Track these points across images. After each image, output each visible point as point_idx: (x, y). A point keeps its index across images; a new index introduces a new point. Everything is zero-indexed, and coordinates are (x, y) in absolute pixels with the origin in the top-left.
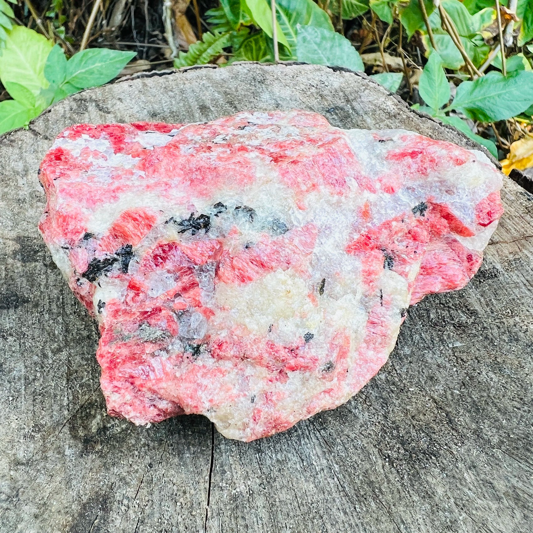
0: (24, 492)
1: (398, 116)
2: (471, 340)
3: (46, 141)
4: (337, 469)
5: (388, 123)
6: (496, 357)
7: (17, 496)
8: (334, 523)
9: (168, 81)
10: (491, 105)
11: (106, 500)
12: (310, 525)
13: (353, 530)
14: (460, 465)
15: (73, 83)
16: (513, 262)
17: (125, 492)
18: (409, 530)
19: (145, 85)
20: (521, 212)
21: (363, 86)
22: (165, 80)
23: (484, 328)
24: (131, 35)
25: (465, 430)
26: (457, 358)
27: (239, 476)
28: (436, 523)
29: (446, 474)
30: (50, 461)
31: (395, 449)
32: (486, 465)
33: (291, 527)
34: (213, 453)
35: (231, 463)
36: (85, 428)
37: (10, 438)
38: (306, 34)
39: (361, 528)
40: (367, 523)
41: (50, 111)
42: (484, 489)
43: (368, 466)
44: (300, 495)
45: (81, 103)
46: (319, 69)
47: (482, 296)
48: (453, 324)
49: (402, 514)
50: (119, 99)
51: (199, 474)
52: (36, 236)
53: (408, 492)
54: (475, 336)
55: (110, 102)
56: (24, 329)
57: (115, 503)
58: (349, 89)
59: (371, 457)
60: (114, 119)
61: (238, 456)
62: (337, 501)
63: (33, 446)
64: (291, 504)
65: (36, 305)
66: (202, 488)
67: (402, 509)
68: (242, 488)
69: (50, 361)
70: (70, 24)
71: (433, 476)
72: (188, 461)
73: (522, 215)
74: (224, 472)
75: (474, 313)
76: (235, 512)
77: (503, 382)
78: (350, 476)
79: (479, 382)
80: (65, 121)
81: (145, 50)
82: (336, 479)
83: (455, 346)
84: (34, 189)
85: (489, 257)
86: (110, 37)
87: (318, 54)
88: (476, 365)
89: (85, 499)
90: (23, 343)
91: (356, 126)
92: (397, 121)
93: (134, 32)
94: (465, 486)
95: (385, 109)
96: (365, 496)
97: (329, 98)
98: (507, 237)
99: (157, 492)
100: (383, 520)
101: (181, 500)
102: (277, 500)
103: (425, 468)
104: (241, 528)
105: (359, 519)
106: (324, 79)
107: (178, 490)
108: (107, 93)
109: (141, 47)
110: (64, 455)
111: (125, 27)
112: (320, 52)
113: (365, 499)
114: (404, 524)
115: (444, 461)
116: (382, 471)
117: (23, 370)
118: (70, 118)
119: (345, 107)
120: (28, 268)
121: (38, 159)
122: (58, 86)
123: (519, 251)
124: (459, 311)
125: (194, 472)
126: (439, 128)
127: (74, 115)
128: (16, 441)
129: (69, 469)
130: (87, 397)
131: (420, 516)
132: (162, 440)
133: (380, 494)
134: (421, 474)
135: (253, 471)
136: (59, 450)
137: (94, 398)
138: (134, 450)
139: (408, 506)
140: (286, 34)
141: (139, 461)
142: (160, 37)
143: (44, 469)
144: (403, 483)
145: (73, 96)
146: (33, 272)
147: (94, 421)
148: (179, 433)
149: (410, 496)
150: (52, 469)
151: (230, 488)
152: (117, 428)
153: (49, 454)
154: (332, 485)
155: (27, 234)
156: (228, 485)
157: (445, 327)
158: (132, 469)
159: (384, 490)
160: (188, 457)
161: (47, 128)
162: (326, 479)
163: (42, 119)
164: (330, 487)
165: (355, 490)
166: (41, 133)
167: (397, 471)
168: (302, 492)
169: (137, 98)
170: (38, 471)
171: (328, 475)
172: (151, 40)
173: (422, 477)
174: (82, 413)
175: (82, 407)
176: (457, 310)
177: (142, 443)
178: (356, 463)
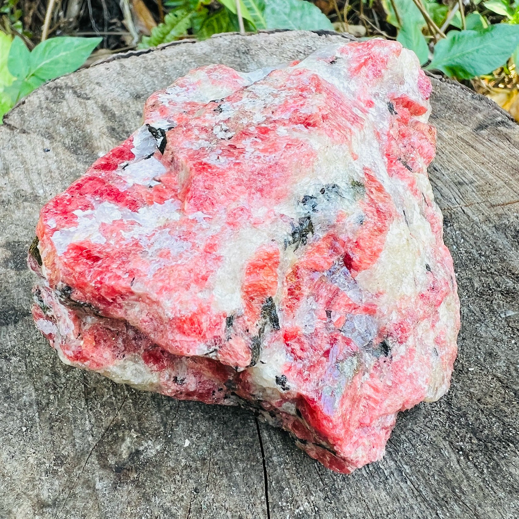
3: (24, 135)
4: (408, 471)
9: (147, 60)
10: (470, 61)
15: (38, 75)
19: (122, 66)
22: (143, 59)
26: (513, 329)
27: (300, 491)
30: (79, 499)
31: (467, 439)
34: (265, 468)
35: (288, 477)
36: (115, 454)
37: (29, 475)
38: (274, 5)
41: (24, 103)
43: (442, 463)
44: (372, 506)
45: (57, 91)
46: (304, 35)
48: (501, 291)
49: (491, 515)
50: (97, 83)
51: (254, 494)
52: (28, 240)
53: (492, 488)
55: (88, 88)
56: (28, 346)
59: (442, 452)
60: (95, 105)
61: (294, 468)
62: (416, 508)
63: (57, 482)
64: (364, 518)
66: (260, 510)
67: (489, 509)
68: (306, 506)
69: (64, 380)
71: (515, 466)
72: (239, 480)
74: (282, 489)
78: (424, 477)
80: (42, 112)
81: (105, 38)
82: (409, 482)
83: (508, 315)
84: (18, 189)
86: (68, 29)
90: (29, 363)
93: (93, 21)
96: (445, 499)
102: (348, 515)
103: (505, 457)
107: (232, 516)
108: (83, 79)
109: (102, 35)
110: (94, 489)
111: (83, 17)
112: (290, 22)
113: (446, 502)
116: (458, 466)
117: (34, 394)
118: (47, 108)
120: (23, 277)
121: (18, 155)
122: (24, 80)
124: (504, 277)
125: (248, 492)
126: (440, 84)
127: (51, 104)
128: (37, 479)
129: (103, 506)
130: (111, 418)
131: (511, 515)
132: (205, 459)
133: (461, 494)
134: (501, 466)
135: (314, 484)
136: (89, 484)
137: (120, 418)
138: (174, 474)
139: (495, 505)
140: (250, 9)
141: (183, 487)
142: (119, 25)
143: (74, 508)
144: (484, 479)
145: (48, 85)
146: (30, 280)
147: (123, 446)
148: (223, 449)
149: (495, 493)
150: (84, 507)
151: (292, 507)
152: (151, 451)
153: (78, 490)
154: (406, 490)
155: (17, 238)
156: (289, 504)
157: (492, 295)
158: (176, 497)
159: (465, 489)
160: (238, 476)
161: (23, 120)
162: (398, 484)
163: (17, 111)
164: (404, 493)
165: (433, 493)
166: (17, 127)
167: (474, 464)
168: (373, 502)
169: (116, 81)
170: (67, 512)
171: (399, 479)
172: (111, 28)
173: (504, 469)
174: (108, 437)
175: (107, 430)
176: (501, 276)
177: (182, 464)
178: (427, 461)
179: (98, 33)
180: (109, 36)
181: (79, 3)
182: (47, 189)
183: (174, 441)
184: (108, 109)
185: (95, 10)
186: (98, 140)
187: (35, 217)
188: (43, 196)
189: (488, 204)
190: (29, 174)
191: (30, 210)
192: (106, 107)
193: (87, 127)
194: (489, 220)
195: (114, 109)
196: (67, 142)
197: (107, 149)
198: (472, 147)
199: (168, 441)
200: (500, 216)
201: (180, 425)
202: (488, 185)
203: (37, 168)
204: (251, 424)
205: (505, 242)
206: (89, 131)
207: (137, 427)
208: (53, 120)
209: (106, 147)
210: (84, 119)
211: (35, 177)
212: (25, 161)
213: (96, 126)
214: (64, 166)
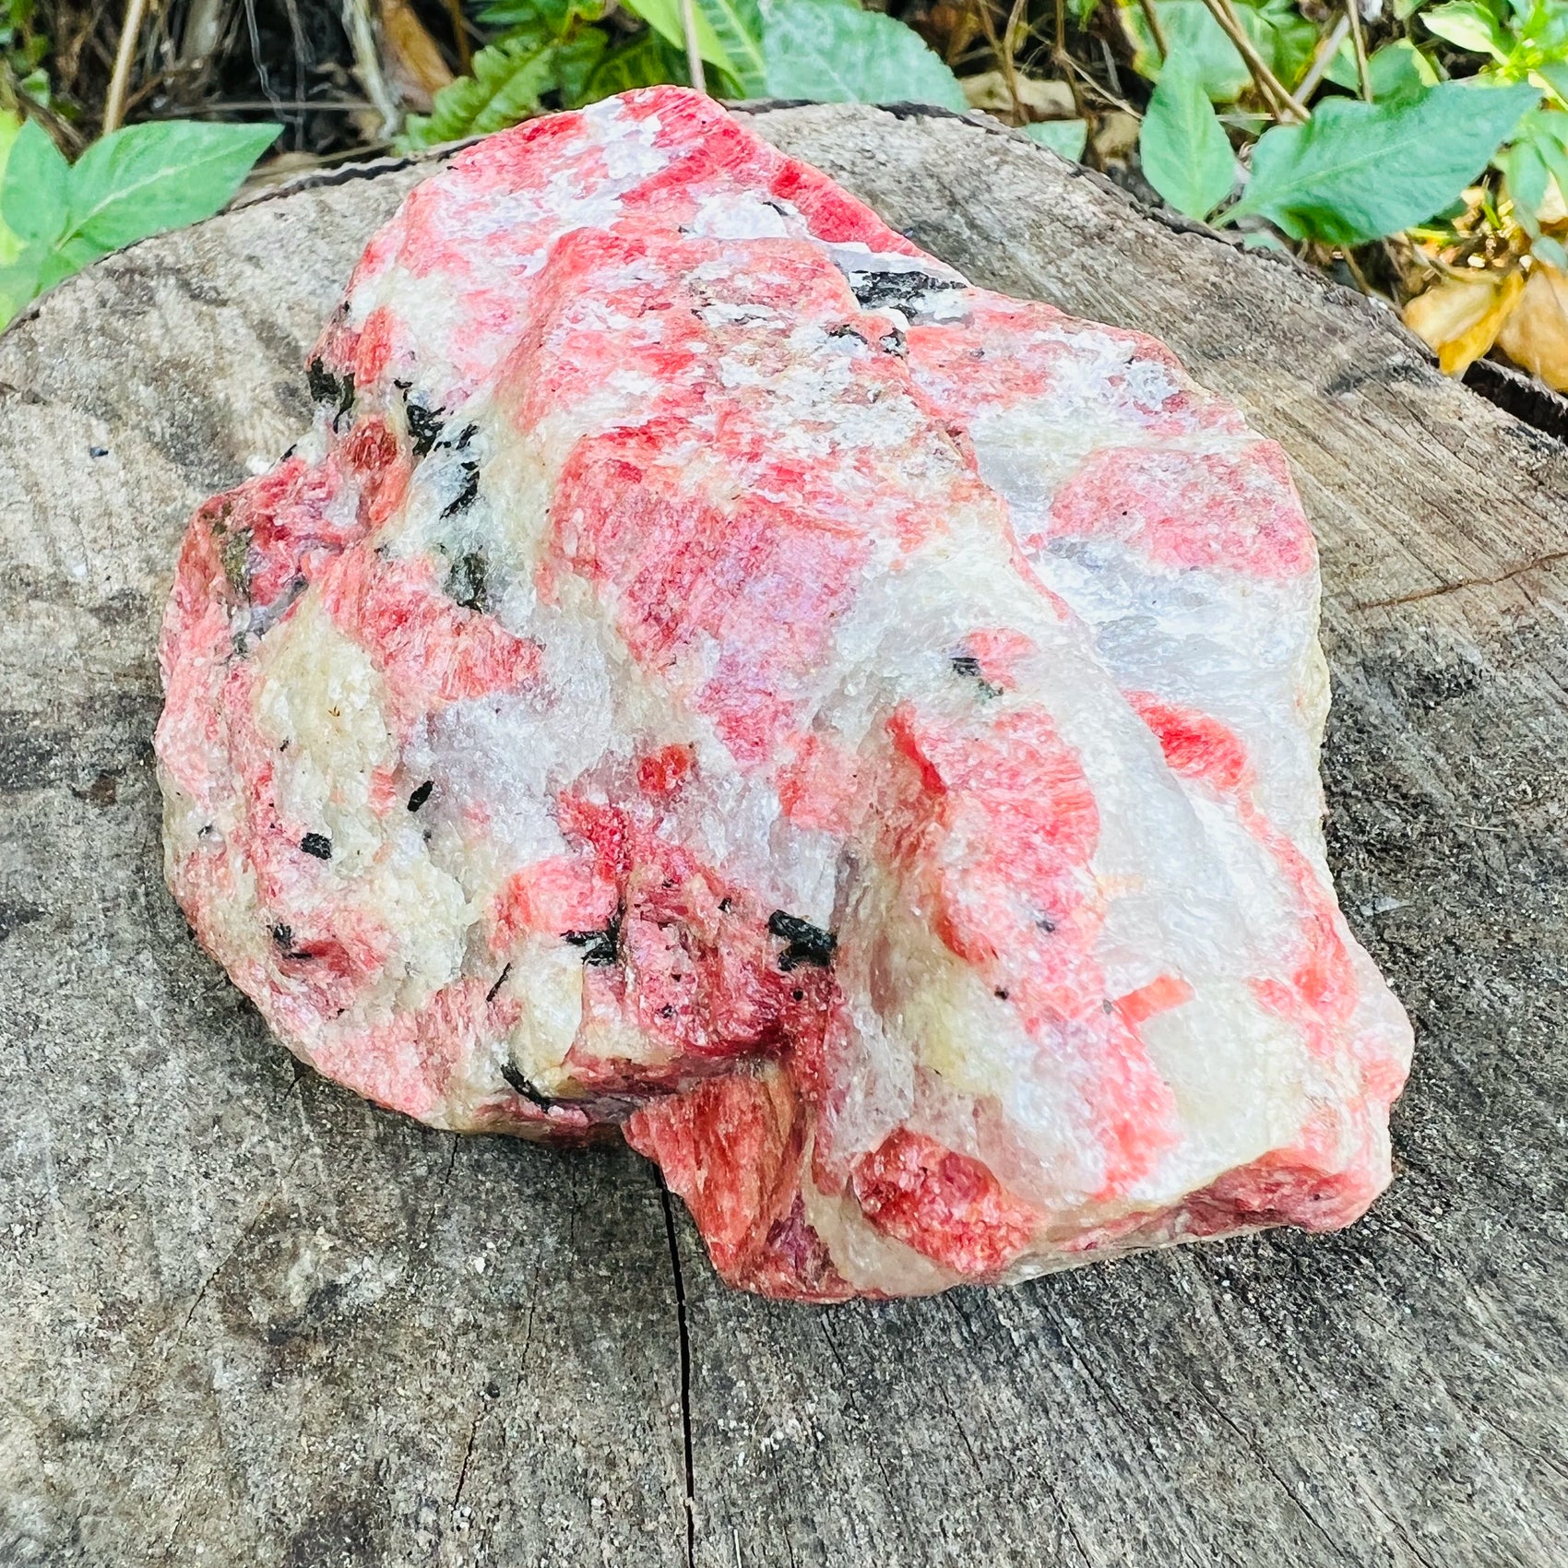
0: (95, 1524)
1: (1110, 236)
2: (1425, 887)
3: (35, 409)
4: (1075, 1333)
5: (1083, 258)
6: (1508, 932)
7: (75, 1540)
8: (1091, 1501)
9: (396, 192)
10: (1357, 193)
11: (365, 1516)
12: (1018, 1516)
13: (1152, 1516)
14: (1448, 1273)
15: (94, 233)
16: (1517, 640)
17: (421, 1486)
18: (1323, 1495)
19: (324, 208)
20: (1516, 488)
21: (993, 153)
22: (385, 189)
23: (1459, 846)
24: (253, 81)
25: (1448, 1166)
26: (1392, 948)
27: (776, 1389)
28: (1401, 1462)
29: (1411, 1307)
30: (167, 1416)
31: (1245, 1248)
32: (1526, 1266)
33: (960, 1530)
34: (684, 1330)
35: (745, 1351)
36: (269, 1295)
37: (28, 1355)
38: (788, 26)
39: (1176, 1509)
40: (1191, 1489)
41: (35, 315)
42: (1532, 1340)
43: (1170, 1311)
44: (972, 1426)
45: (132, 280)
46: (853, 117)
47: (1439, 750)
48: (1366, 844)
49: (1296, 1447)
50: (250, 258)
51: (651, 1397)
52: (39, 708)
53: (1304, 1375)
54: (1437, 872)
55: (221, 271)
56: (34, 1004)
57: (395, 1524)
58: (952, 168)
59: (1175, 1281)
60: (240, 322)
61: (765, 1329)
62: (1092, 1430)
63: (106, 1373)
64: (949, 1458)
65: (65, 925)
66: (664, 1442)
67: (1292, 1431)
68: (790, 1427)
69: (132, 1097)
70: (61, 62)
71: (1372, 1318)
72: (609, 1362)
73: (1522, 496)
74: (727, 1384)
75: (1421, 804)
76: (778, 1506)
77: (1541, 1004)
78: (1119, 1349)
79: (1469, 1013)
80: (86, 341)
81: (300, 120)
82: (1076, 1363)
83: (1381, 909)
84: (14, 562)
85: (1442, 631)
86: (190, 92)
87: (832, 82)
88: (1451, 961)
89: (295, 1523)
90: (36, 1049)
91: (987, 274)
92: (1109, 250)
93: (262, 70)
94: (1474, 1338)
95: (1068, 218)
96: (1174, 1406)
97: (895, 200)
98: (1486, 565)
99: (523, 1474)
100: (1241, 1474)
101: (605, 1488)
102: (905, 1452)
103: (1345, 1294)
104: (804, 1554)
105: (1167, 1479)
106: (871, 143)
107: (588, 1459)
108: (207, 246)
109: (288, 112)
110: (211, 1391)
111: (232, 58)
112: (835, 75)
113: (1177, 1414)
114: (1306, 1478)
115: (1401, 1269)
116: (1214, 1319)
117: (47, 1135)
118: (102, 330)
119: (948, 223)
120: (22, 811)
121: (15, 467)
122: (50, 249)
123: (1526, 603)
124: (1376, 803)
125: (633, 1393)
126: (1237, 260)
127: (113, 319)
128: (51, 1363)
129: (232, 1434)
130: (263, 1196)
131: (1351, 1447)
132: (519, 1307)
133: (1220, 1394)
134: (1333, 1316)
135: (817, 1369)
136: (195, 1378)
137: (286, 1197)
138: (432, 1347)
139: (1308, 1421)
140: (723, 35)
141: (454, 1381)
142: (341, 79)
143: (152, 1442)
144: (1285, 1351)
145: (105, 263)
146: (43, 819)
147: (294, 1273)
148: (570, 1278)
149: (1312, 1389)
150: (179, 1438)
151: (753, 1433)
152: (371, 1285)
153: (164, 1393)
154: (1069, 1385)
155: (9, 702)
156: (744, 1424)
157: (1341, 855)
158: (436, 1410)
159: (1230, 1380)
160: (609, 1349)
161: (33, 367)
162: (1046, 1367)
163: (15, 339)
164: (1063, 1392)
165: (1143, 1391)
166: (14, 384)
167: (1261, 1315)
168: (978, 1417)
169: (306, 252)
170: (134, 1452)
171: (1051, 1354)
172: (316, 89)
173: (1340, 1326)
174: (251, 1248)
175: (249, 1230)
176: (1370, 801)
177: (456, 1321)
178: (1132, 1305)
179: (277, 105)
180: (312, 115)
181: (220, 16)
182: (97, 562)
183: (436, 1258)
184: (279, 334)
185: (268, 35)
186: (247, 423)
187: (61, 643)
188: (85, 584)
189: (1348, 601)
190: (46, 520)
191: (47, 622)
192: (272, 326)
193: (218, 384)
194: (1347, 646)
195: (297, 333)
196: (158, 430)
197: (273, 449)
198: (1315, 440)
199: (419, 1259)
200: (1378, 635)
201: (455, 1217)
202: (1352, 549)
203: (68, 505)
204: (650, 1210)
205: (1389, 707)
206: (222, 396)
207: (335, 1223)
208: (120, 364)
209: (271, 442)
210: (209, 363)
211: (62, 528)
212: (36, 484)
213: (243, 382)
214: (147, 497)
